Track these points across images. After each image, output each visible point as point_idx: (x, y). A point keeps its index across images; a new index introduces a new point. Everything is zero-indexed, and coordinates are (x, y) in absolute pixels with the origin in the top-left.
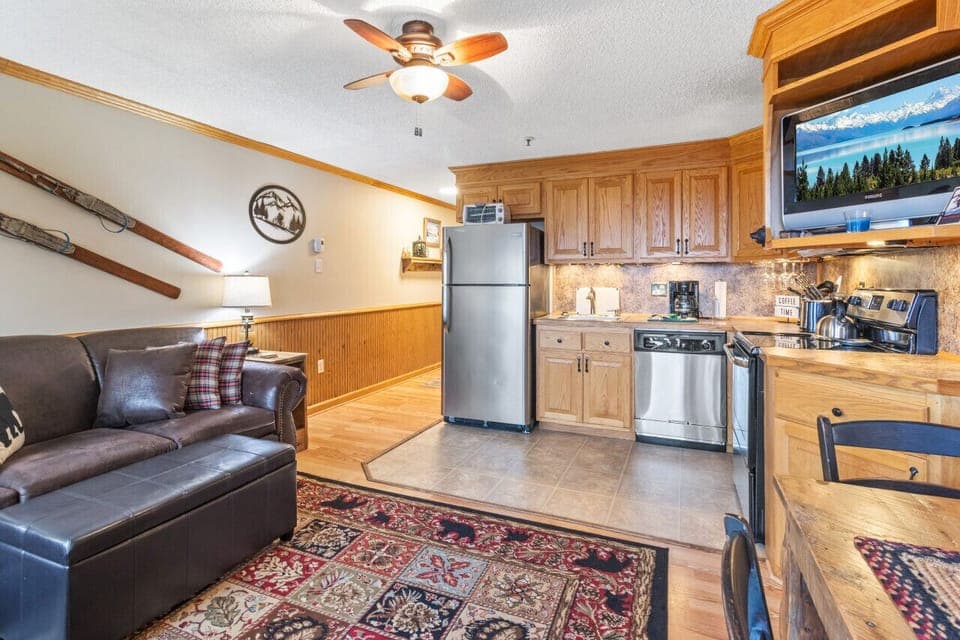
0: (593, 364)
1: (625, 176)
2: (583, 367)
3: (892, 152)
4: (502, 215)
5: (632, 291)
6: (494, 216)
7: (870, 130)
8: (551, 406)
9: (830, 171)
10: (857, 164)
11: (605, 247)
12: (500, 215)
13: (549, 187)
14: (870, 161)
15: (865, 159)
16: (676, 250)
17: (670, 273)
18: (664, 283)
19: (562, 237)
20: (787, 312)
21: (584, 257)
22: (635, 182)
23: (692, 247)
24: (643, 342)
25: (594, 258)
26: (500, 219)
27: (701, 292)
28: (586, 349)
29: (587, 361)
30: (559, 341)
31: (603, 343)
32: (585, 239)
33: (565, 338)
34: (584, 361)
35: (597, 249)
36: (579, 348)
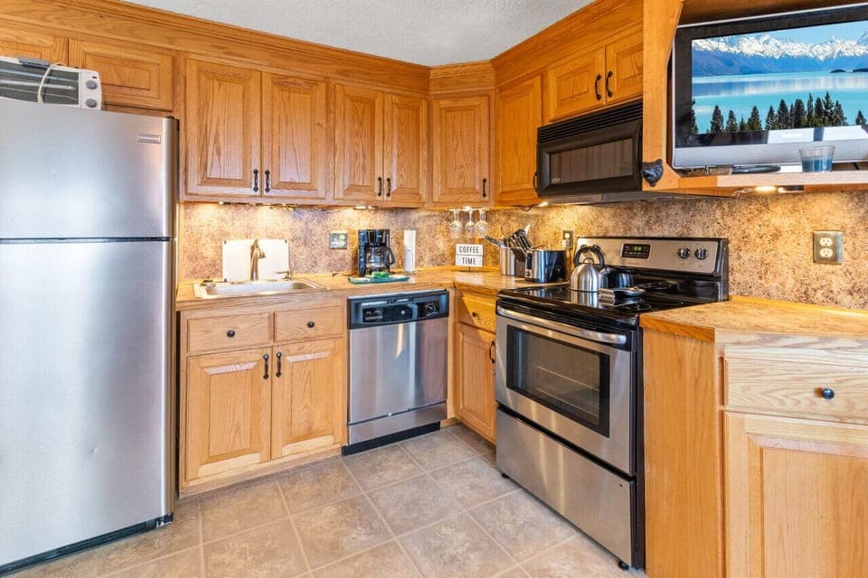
0: (289, 359)
1: (316, 82)
2: (273, 370)
3: (819, 101)
4: (97, 95)
5: (305, 244)
6: (75, 93)
7: (788, 65)
8: (213, 452)
9: (731, 116)
10: (771, 111)
11: (288, 180)
12: (85, 94)
13: (191, 71)
14: (789, 109)
15: (783, 105)
16: (377, 191)
17: (350, 220)
18: (345, 232)
19: (216, 156)
20: (470, 261)
21: (253, 193)
22: (329, 94)
23: (394, 188)
24: (360, 315)
25: (268, 194)
26: (92, 104)
27: (392, 243)
28: (278, 338)
29: (279, 357)
30: (231, 335)
31: (306, 327)
32: (255, 166)
33: (240, 326)
34: (275, 359)
35: (275, 181)
36: (266, 340)
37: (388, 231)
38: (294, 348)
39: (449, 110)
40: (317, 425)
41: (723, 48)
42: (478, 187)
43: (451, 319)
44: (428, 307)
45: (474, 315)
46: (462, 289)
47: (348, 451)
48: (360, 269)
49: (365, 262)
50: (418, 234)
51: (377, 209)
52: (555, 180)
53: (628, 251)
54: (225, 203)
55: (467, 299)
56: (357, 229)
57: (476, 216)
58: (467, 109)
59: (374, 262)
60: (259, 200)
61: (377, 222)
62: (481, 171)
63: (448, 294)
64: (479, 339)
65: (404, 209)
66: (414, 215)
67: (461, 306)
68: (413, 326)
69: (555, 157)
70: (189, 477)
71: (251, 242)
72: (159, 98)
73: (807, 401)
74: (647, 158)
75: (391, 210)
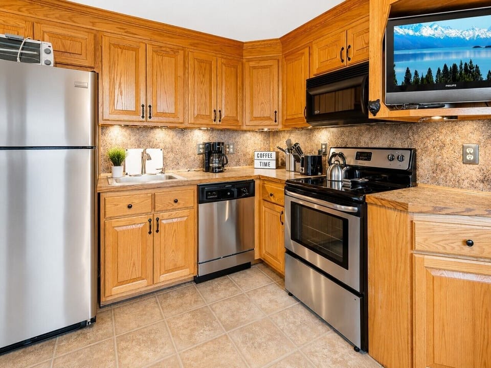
0: (163, 222)
1: (177, 50)
2: (154, 228)
3: (466, 64)
4: (51, 58)
6: (38, 56)
8: (120, 279)
10: (439, 70)
11: (162, 111)
12: (44, 57)
13: (105, 42)
14: (449, 69)
15: (445, 66)
16: (213, 118)
19: (120, 96)
21: (141, 119)
22: (185, 57)
23: (223, 117)
24: (207, 194)
25: (151, 120)
26: (48, 63)
28: (157, 209)
29: (158, 221)
30: (130, 207)
31: (173, 202)
32: (143, 102)
33: (135, 201)
34: (155, 221)
35: (154, 112)
36: (150, 211)
37: (223, 143)
38: (166, 214)
39: (254, 68)
40: (180, 263)
41: (411, 33)
42: (272, 116)
43: (256, 198)
44: (243, 190)
45: (271, 195)
46: (264, 179)
47: (198, 280)
51: (213, 130)
52: (317, 112)
53: (359, 156)
54: (125, 126)
55: (267, 185)
59: (215, 163)
60: (145, 124)
61: (214, 138)
62: (273, 106)
63: (254, 182)
64: (274, 210)
67: (264, 189)
68: (234, 201)
69: (317, 98)
70: (107, 295)
71: (142, 150)
72: (87, 59)
73: (459, 247)
74: (372, 98)
75: (222, 130)
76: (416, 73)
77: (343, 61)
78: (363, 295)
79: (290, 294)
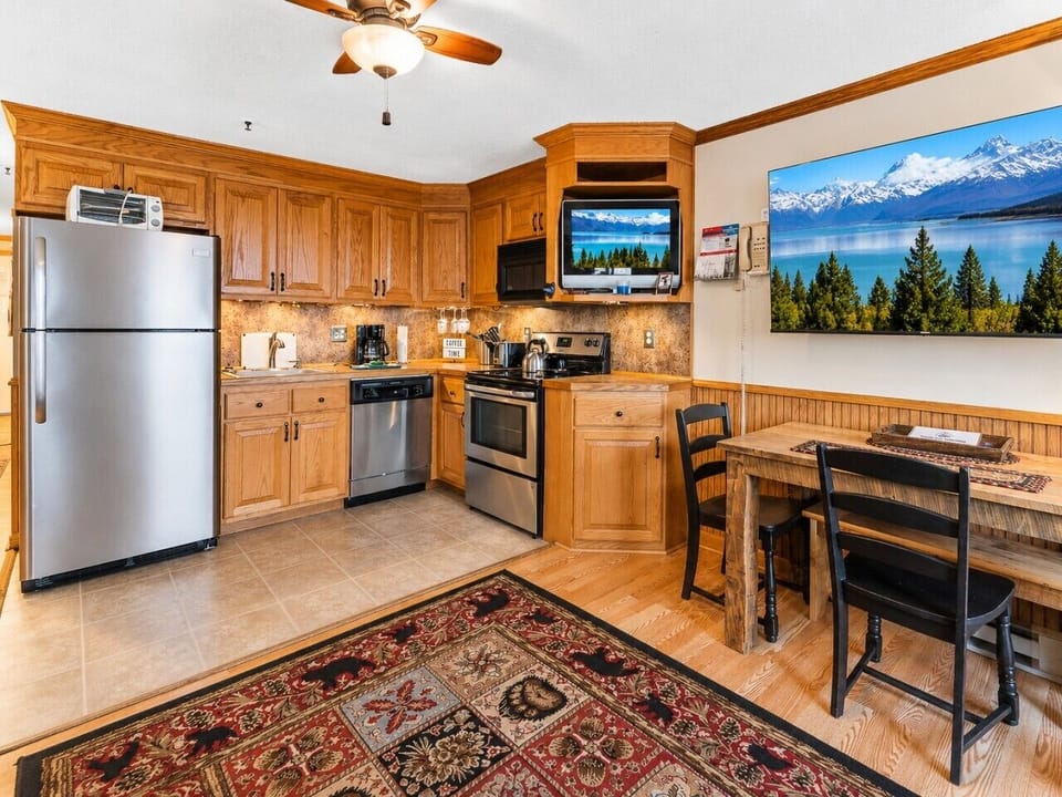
0: (304, 428)
1: (322, 197)
2: (292, 435)
4: (160, 217)
5: (310, 336)
6: (143, 214)
8: (245, 497)
10: (611, 254)
11: (299, 281)
12: (151, 215)
14: (620, 253)
16: (373, 291)
17: (349, 316)
18: (344, 326)
19: (239, 261)
20: (455, 353)
21: (271, 292)
22: (334, 209)
23: (388, 289)
24: (361, 393)
25: (283, 293)
26: (156, 224)
27: (387, 336)
28: (295, 410)
29: (296, 425)
30: (259, 405)
31: (316, 401)
32: (272, 268)
33: (267, 399)
34: (294, 426)
35: (288, 282)
36: (286, 411)
37: (382, 327)
38: (308, 418)
39: (435, 221)
40: (327, 479)
41: (587, 216)
42: (458, 290)
43: (435, 399)
44: (414, 389)
45: (452, 393)
46: (442, 375)
47: (350, 503)
48: (358, 358)
49: (363, 353)
50: (410, 329)
51: (373, 306)
52: (510, 288)
53: (561, 342)
54: (245, 301)
55: (447, 381)
56: (355, 324)
57: (459, 314)
58: (450, 222)
59: (371, 353)
60: (272, 299)
61: (373, 318)
62: (459, 276)
63: (432, 378)
64: (454, 412)
65: (398, 307)
66: (407, 313)
67: (442, 387)
68: (404, 403)
69: (509, 271)
70: (227, 516)
71: (271, 335)
72: (195, 212)
73: (611, 419)
74: (548, 281)
75: (386, 307)
76: (584, 254)
77: (535, 230)
78: (540, 480)
79: (472, 508)
